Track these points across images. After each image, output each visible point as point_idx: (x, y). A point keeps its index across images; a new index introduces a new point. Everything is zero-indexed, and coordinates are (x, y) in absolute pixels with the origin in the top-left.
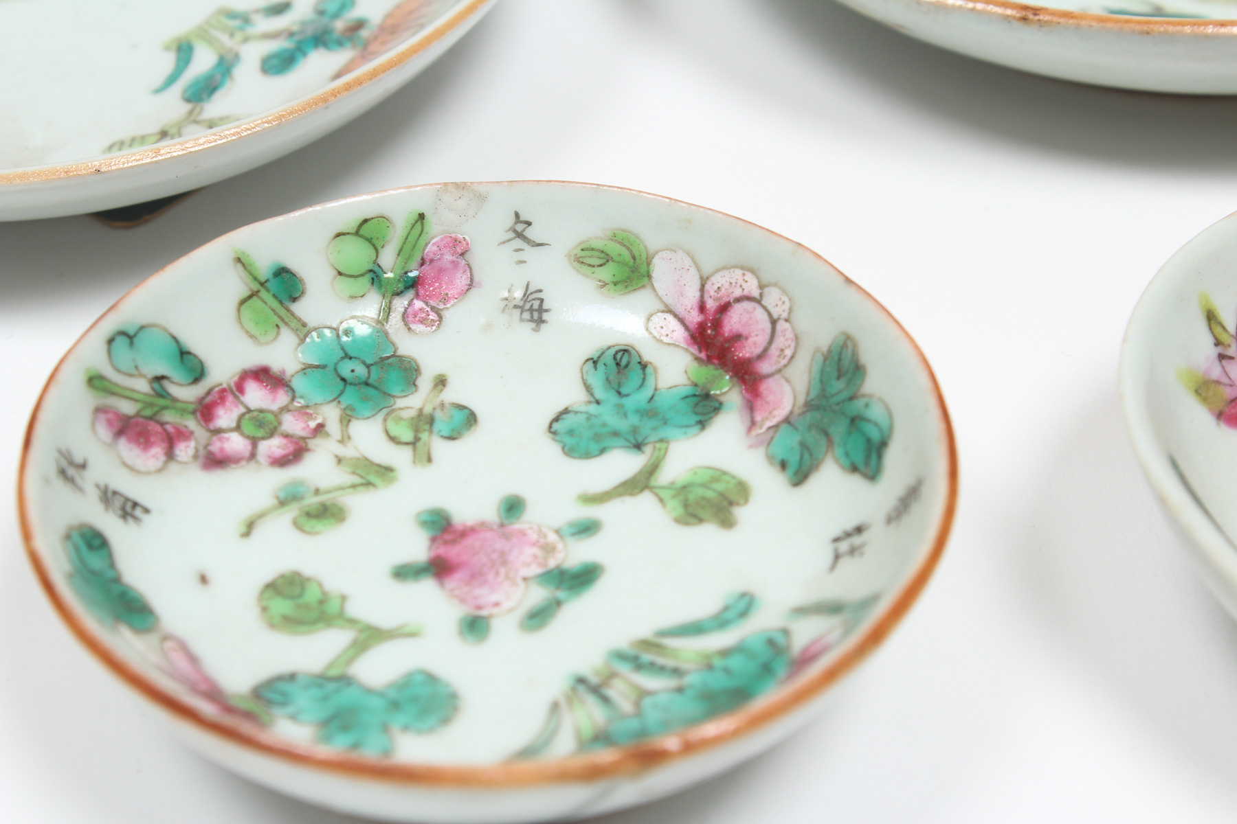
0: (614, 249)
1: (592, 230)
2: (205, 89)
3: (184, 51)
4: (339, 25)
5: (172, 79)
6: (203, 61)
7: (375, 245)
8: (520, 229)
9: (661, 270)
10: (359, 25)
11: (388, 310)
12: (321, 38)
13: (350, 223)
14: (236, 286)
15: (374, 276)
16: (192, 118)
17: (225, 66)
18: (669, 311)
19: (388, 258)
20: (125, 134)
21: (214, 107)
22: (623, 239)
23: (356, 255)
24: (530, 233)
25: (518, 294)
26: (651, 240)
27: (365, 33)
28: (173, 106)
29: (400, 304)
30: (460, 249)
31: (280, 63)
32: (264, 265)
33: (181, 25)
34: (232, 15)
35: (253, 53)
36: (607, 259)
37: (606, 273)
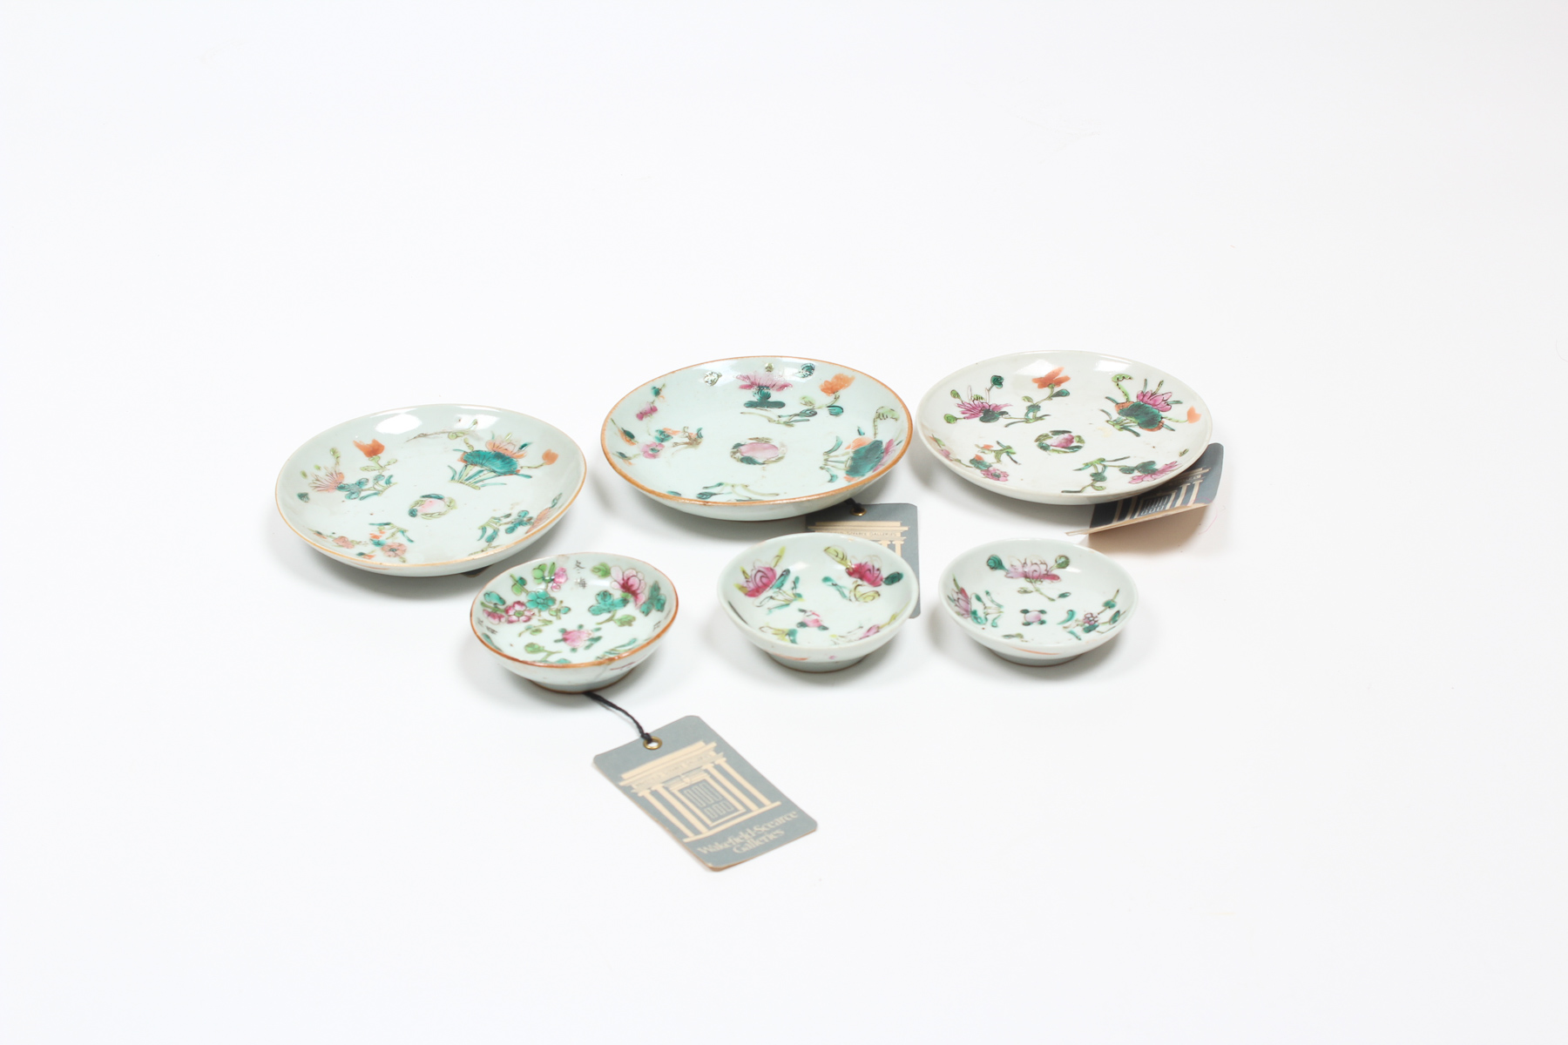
0: (601, 567)
1: (596, 563)
2: (491, 539)
3: (484, 529)
4: (525, 519)
5: (482, 537)
6: (490, 531)
7: (543, 571)
8: (578, 565)
9: (613, 572)
10: (531, 518)
11: (547, 586)
12: (521, 523)
13: (537, 566)
14: (511, 582)
15: (543, 578)
16: (489, 546)
17: (496, 532)
18: (615, 581)
19: (546, 574)
20: (473, 552)
21: (495, 543)
22: (603, 565)
23: (539, 573)
24: (581, 565)
25: (579, 581)
26: (610, 564)
27: (532, 521)
28: (483, 544)
29: (550, 585)
30: (564, 570)
31: (511, 530)
32: (517, 577)
33: (482, 523)
34: (495, 519)
35: (503, 529)
36: (599, 570)
37: (600, 573)
